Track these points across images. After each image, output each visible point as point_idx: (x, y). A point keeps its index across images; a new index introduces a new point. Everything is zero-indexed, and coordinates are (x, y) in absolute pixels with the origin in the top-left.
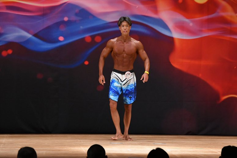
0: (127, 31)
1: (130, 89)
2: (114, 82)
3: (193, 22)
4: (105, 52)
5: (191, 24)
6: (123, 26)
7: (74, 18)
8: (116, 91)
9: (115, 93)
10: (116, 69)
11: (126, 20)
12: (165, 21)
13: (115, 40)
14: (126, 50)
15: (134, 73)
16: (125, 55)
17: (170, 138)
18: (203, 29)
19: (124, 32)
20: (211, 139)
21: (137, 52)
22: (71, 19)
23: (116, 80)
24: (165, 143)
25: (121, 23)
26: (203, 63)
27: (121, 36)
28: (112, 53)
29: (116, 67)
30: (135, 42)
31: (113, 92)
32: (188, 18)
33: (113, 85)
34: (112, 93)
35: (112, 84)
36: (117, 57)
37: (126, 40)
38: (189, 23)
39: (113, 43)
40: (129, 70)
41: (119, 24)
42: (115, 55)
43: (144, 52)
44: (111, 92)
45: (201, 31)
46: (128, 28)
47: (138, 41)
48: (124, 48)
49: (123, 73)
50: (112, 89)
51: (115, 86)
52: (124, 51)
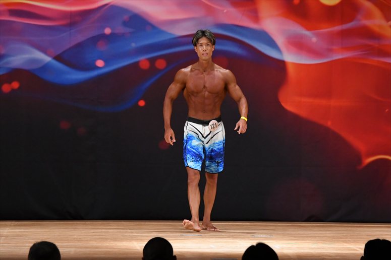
0: (207, 54)
1: (218, 149)
2: (192, 140)
3: (317, 35)
4: (173, 90)
5: (314, 39)
6: (201, 45)
7: (120, 29)
8: (197, 153)
9: (196, 157)
10: (192, 117)
11: (205, 36)
12: (270, 35)
13: (187, 70)
14: (207, 85)
15: (222, 123)
16: (207, 93)
17: (279, 226)
18: (334, 47)
19: (203, 54)
20: (347, 228)
21: (226, 88)
22: (116, 31)
23: (194, 135)
24: (271, 235)
25: (198, 40)
26: (333, 103)
27: (197, 63)
28: (185, 90)
29: (192, 114)
30: (221, 72)
31: (193, 155)
32: (308, 29)
33: (191, 144)
34: (191, 158)
35: (189, 143)
36: (193, 98)
37: (207, 69)
38: (311, 37)
39: (185, 74)
40: (215, 118)
41: (195, 42)
42: (190, 94)
43: (237, 87)
44: (188, 156)
45: (330, 51)
46: (209, 48)
47: (227, 69)
48: (205, 82)
49: (205, 123)
50: (190, 151)
51: (195, 146)
52: (205, 87)
